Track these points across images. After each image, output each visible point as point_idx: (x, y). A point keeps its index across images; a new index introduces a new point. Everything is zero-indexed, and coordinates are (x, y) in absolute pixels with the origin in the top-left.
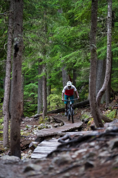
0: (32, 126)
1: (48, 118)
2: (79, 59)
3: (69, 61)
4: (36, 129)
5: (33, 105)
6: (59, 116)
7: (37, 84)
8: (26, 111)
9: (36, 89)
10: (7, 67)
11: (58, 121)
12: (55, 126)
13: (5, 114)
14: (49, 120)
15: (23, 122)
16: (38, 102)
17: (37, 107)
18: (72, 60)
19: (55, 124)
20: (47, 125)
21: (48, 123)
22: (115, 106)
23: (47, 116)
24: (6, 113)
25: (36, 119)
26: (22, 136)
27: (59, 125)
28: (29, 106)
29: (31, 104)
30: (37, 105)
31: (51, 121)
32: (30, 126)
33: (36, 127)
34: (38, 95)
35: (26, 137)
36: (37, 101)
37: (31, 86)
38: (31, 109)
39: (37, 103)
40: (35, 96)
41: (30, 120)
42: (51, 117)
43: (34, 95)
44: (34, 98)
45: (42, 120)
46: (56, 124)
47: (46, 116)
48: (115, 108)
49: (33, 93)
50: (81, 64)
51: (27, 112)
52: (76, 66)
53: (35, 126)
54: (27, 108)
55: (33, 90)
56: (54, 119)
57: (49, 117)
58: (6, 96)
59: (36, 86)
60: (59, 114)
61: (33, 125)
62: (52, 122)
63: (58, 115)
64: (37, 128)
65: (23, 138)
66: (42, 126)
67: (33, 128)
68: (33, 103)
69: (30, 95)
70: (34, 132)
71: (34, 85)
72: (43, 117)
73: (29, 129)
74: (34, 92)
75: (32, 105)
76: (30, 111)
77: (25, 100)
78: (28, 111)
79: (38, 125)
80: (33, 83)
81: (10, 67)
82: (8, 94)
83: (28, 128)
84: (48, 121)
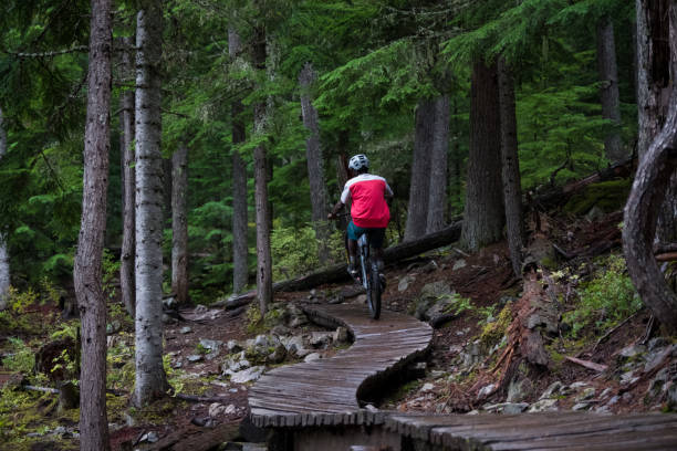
0: (220, 342)
1: (281, 312)
2: (402, 72)
3: (360, 84)
4: (237, 360)
5: (219, 267)
6: (315, 300)
7: (229, 203)
8: (198, 286)
9: (226, 217)
10: (94, 75)
11: (323, 322)
12: (315, 342)
13: (86, 305)
14: (287, 318)
15: (186, 329)
16: (236, 256)
17: (230, 273)
18: (373, 77)
19: (314, 334)
20: (281, 338)
21: (284, 329)
22: (666, 248)
23: (276, 304)
24: (92, 300)
25: (232, 312)
26: (180, 398)
27: (331, 339)
28: (206, 272)
29: (212, 263)
30: (233, 266)
31: (295, 322)
32: (211, 345)
33: (237, 349)
34: (235, 236)
35: (196, 401)
36: (233, 253)
37: (210, 210)
38: (212, 278)
39: (231, 261)
40: (225, 240)
41: (213, 318)
42: (292, 307)
43: (220, 237)
44: (222, 245)
45: (259, 317)
46: (317, 337)
47: (272, 302)
48: (666, 256)
49: (218, 232)
50: (409, 91)
51: (203, 289)
52: (392, 100)
53: (231, 344)
54: (201, 277)
55: (217, 222)
56: (305, 313)
57: (284, 306)
58: (91, 217)
59: (227, 208)
60: (313, 292)
61: (226, 338)
62: (296, 327)
63: (312, 298)
64: (243, 353)
65: (185, 405)
66: (260, 344)
67: (224, 352)
68: (219, 260)
69: (209, 236)
70: (227, 372)
71: (220, 205)
72: (263, 307)
73: (209, 357)
74: (221, 227)
75: (214, 267)
76: (208, 285)
77: (194, 255)
78: (204, 284)
79: (244, 338)
80: (218, 200)
81: (108, 75)
82: (97, 208)
83: (203, 352)
84: (281, 320)
